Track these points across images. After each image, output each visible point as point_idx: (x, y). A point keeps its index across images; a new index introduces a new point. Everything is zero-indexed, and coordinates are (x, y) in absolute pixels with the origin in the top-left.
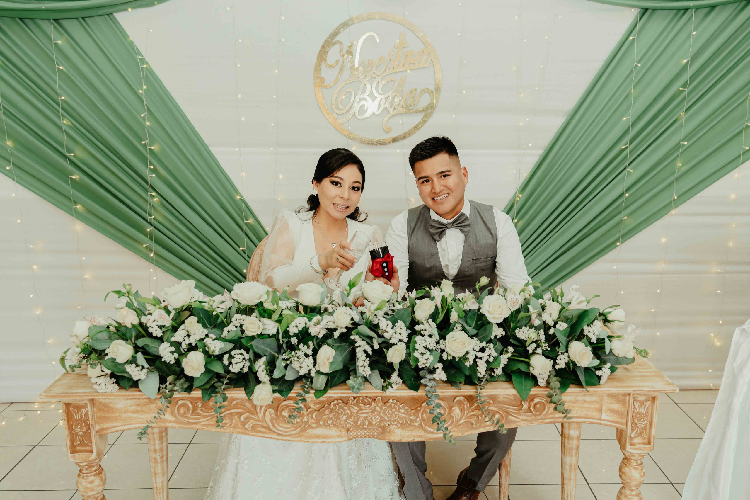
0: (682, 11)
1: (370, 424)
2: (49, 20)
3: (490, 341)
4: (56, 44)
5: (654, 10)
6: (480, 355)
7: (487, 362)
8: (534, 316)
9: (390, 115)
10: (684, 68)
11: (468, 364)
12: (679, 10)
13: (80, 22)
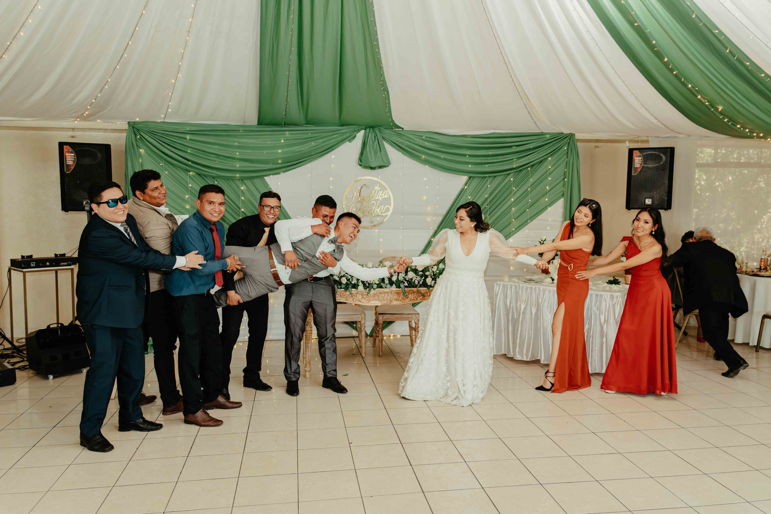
0: (484, 178)
1: (387, 299)
2: (239, 180)
3: (419, 275)
4: (241, 189)
5: (474, 177)
6: (416, 279)
7: (418, 281)
8: (430, 269)
9: (373, 216)
10: (487, 199)
11: (413, 281)
12: (483, 177)
13: (251, 181)
